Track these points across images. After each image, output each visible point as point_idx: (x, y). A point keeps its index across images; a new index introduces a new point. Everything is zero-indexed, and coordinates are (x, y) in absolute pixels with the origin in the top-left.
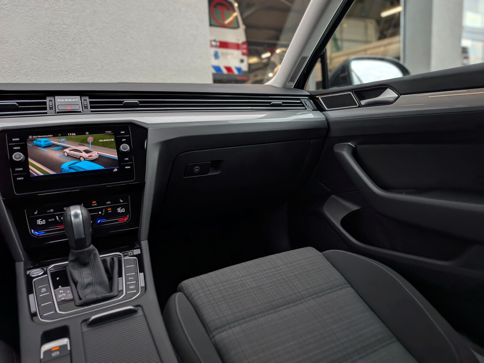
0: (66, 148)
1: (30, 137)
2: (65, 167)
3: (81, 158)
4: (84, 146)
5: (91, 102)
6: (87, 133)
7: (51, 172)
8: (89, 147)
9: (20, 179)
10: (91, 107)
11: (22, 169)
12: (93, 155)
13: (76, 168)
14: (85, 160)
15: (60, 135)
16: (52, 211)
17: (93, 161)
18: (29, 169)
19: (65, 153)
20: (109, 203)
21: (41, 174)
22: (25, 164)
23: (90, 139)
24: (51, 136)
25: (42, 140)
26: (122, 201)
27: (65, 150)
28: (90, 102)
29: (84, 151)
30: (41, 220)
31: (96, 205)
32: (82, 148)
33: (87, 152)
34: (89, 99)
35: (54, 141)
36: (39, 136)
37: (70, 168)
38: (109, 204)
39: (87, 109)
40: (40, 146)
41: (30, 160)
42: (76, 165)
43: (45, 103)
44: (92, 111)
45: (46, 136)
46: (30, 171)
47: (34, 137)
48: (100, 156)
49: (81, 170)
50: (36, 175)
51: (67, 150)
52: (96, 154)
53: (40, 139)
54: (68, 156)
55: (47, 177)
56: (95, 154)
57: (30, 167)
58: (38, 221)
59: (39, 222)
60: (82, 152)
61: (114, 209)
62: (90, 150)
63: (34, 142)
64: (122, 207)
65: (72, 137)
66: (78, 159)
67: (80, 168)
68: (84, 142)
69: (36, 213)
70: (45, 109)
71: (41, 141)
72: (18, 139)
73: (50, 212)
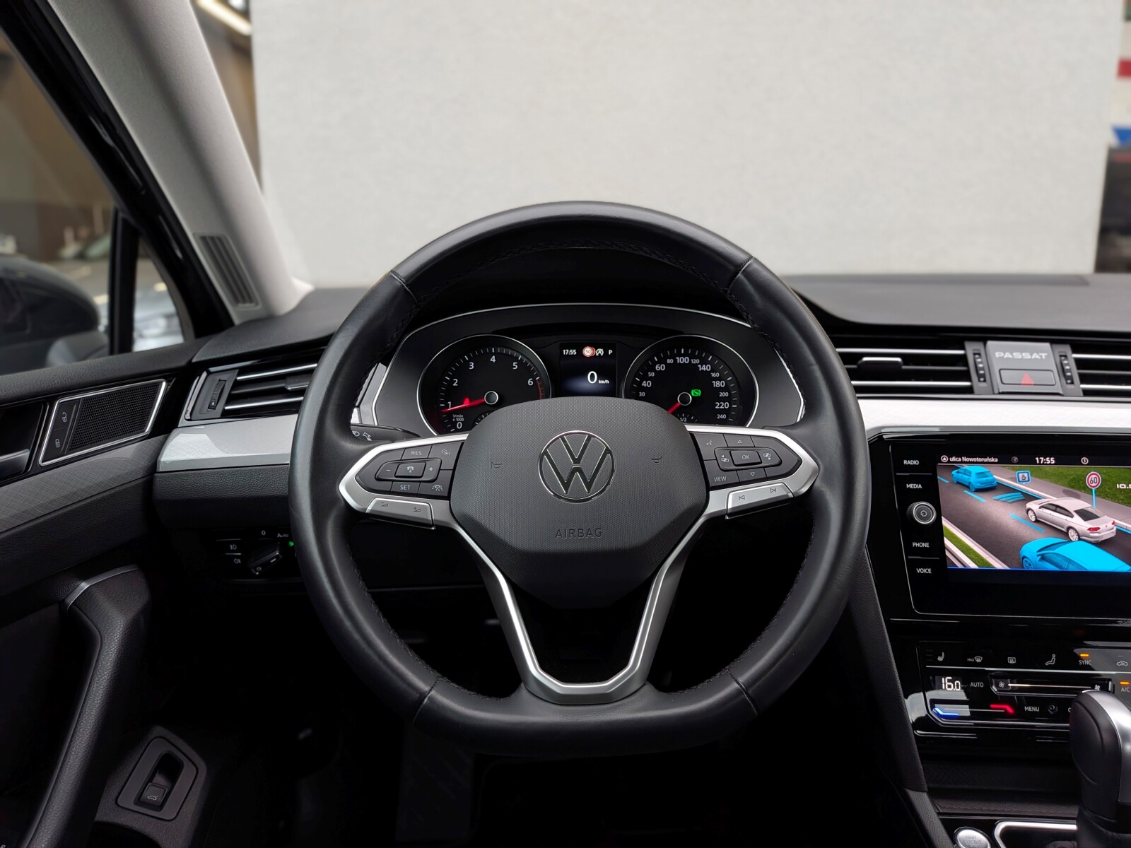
0: (1032, 498)
1: (944, 459)
2: (1032, 550)
3: (1071, 533)
4: (1078, 497)
5: (1080, 364)
6: (1085, 460)
7: (998, 565)
8: (1091, 502)
9: (924, 571)
10: (1084, 379)
11: (926, 545)
12: (1102, 527)
13: (1058, 560)
14: (1080, 539)
15: (1016, 459)
16: (979, 660)
17: (1103, 544)
18: (943, 547)
19: (1030, 513)
20: (1123, 663)
21: (973, 565)
22: (936, 532)
23: (1093, 478)
24: (992, 460)
25: (974, 471)
27: (1030, 505)
28: (1077, 360)
29: (1077, 512)
30: (950, 678)
31: (1088, 663)
32: (1073, 504)
33: (1086, 515)
34: (1074, 351)
35: (1001, 475)
36: (965, 459)
37: (1043, 558)
38: (1122, 668)
39: (1072, 383)
40: (967, 487)
41: (946, 523)
42: (1060, 550)
43: (962, 360)
44: (1087, 393)
45: (981, 460)
46: (947, 553)
47: (953, 459)
48: (1120, 533)
49: (1072, 568)
50: (960, 566)
51: (1033, 505)
52: (1110, 525)
53: (966, 467)
54: (1037, 521)
55: (986, 573)
56: (1106, 526)
57: (947, 542)
58: (943, 679)
59: (945, 684)
60: (1072, 516)
62: (1091, 510)
63: (954, 472)
65: (1047, 468)
66: (1064, 533)
67: (1069, 561)
68: (1077, 487)
69: (940, 659)
70: (967, 376)
71: (969, 473)
72: (915, 462)
73: (975, 664)
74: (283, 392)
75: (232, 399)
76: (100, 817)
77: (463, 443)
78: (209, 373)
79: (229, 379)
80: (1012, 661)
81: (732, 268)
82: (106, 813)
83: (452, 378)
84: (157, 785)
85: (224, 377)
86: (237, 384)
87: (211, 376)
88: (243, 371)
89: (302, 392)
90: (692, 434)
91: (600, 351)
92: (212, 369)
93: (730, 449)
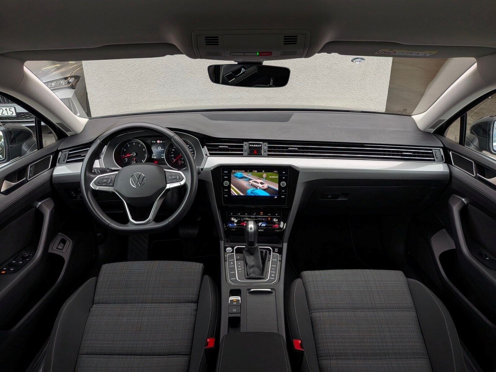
0: (250, 180)
1: (233, 171)
2: (249, 192)
3: (258, 187)
4: (261, 179)
5: (268, 148)
6: (263, 171)
7: (242, 194)
8: (263, 181)
9: (226, 196)
10: (269, 151)
11: (227, 190)
12: (265, 186)
13: (255, 193)
14: (260, 189)
15: (248, 171)
16: (239, 214)
17: (264, 190)
18: (230, 191)
19: (250, 183)
20: (269, 214)
21: (236, 195)
22: (229, 187)
23: (265, 175)
24: (243, 171)
25: (239, 174)
26: (277, 215)
27: (250, 181)
28: (268, 146)
29: (260, 183)
30: (233, 218)
31: (262, 214)
32: (259, 181)
33: (262, 183)
34: (268, 144)
35: (245, 175)
36: (238, 171)
37: (252, 193)
38: (269, 215)
39: (266, 152)
40: (237, 177)
41: (232, 185)
42: (255, 191)
43: (242, 146)
44: (269, 155)
45: (241, 171)
46: (231, 192)
47: (235, 171)
48: (269, 187)
49: (257, 195)
50: (234, 195)
51: (251, 181)
52: (267, 186)
53: (238, 173)
54: (251, 185)
55: (239, 196)
56: (266, 186)
57: (232, 189)
60: (259, 184)
61: (272, 218)
62: (263, 182)
63: (235, 174)
64: (276, 218)
65: (255, 173)
66: (256, 187)
67: (256, 193)
68: (261, 177)
69: (231, 214)
70: (242, 151)
71: (238, 174)
72: (227, 172)
73: (239, 215)
74: (80, 156)
75: (68, 158)
76: (49, 252)
77: (117, 174)
78: (62, 152)
79: (67, 153)
80: (246, 214)
81: (170, 138)
82: (50, 251)
83: (124, 149)
84: (61, 245)
85: (66, 153)
86: (69, 154)
87: (63, 153)
88: (70, 151)
89: (84, 156)
90: (165, 171)
91: (161, 142)
92: (63, 151)
93: (171, 175)
